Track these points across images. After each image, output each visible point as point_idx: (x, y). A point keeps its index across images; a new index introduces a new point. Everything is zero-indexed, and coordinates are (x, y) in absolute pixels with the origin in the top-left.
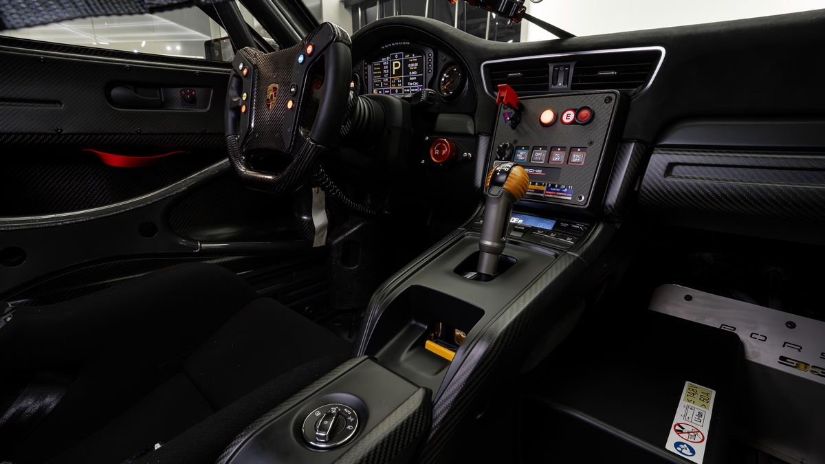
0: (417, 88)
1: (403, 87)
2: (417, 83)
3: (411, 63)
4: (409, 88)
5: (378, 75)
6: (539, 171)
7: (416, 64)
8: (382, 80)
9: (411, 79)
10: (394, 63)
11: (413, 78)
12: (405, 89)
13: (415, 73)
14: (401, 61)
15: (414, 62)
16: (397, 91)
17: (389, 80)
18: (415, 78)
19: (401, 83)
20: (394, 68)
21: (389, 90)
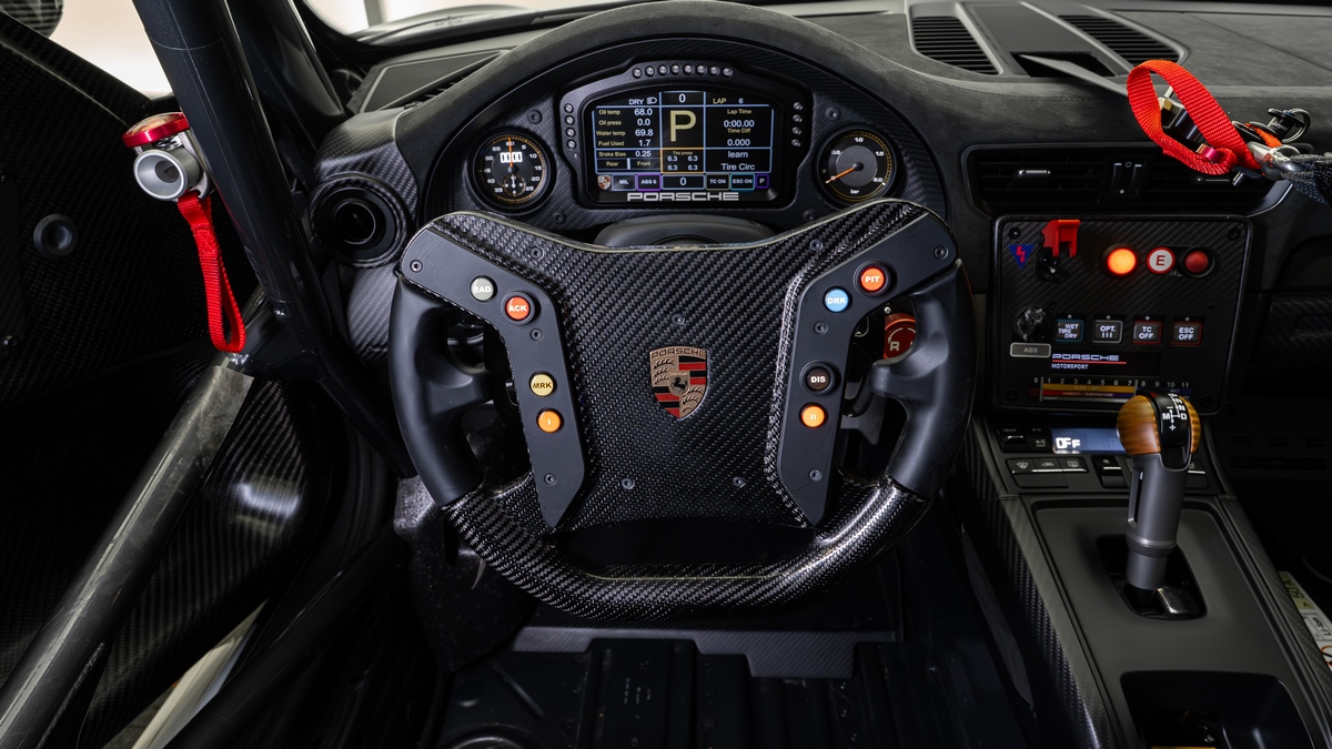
0: (751, 177)
1: (704, 174)
2: (752, 167)
3: (731, 118)
4: (726, 177)
5: (619, 139)
6: (1114, 358)
7: (750, 123)
8: (630, 154)
9: (731, 155)
10: (673, 114)
11: (739, 155)
12: (709, 177)
13: (747, 142)
14: (698, 112)
15: (743, 117)
16: (683, 182)
17: (656, 154)
18: (746, 154)
19: (700, 163)
20: (674, 127)
21: (657, 178)
